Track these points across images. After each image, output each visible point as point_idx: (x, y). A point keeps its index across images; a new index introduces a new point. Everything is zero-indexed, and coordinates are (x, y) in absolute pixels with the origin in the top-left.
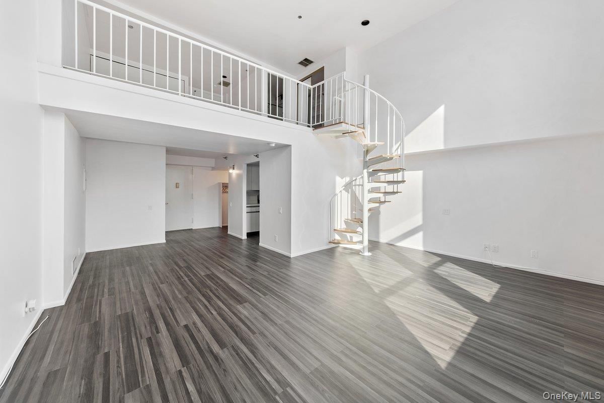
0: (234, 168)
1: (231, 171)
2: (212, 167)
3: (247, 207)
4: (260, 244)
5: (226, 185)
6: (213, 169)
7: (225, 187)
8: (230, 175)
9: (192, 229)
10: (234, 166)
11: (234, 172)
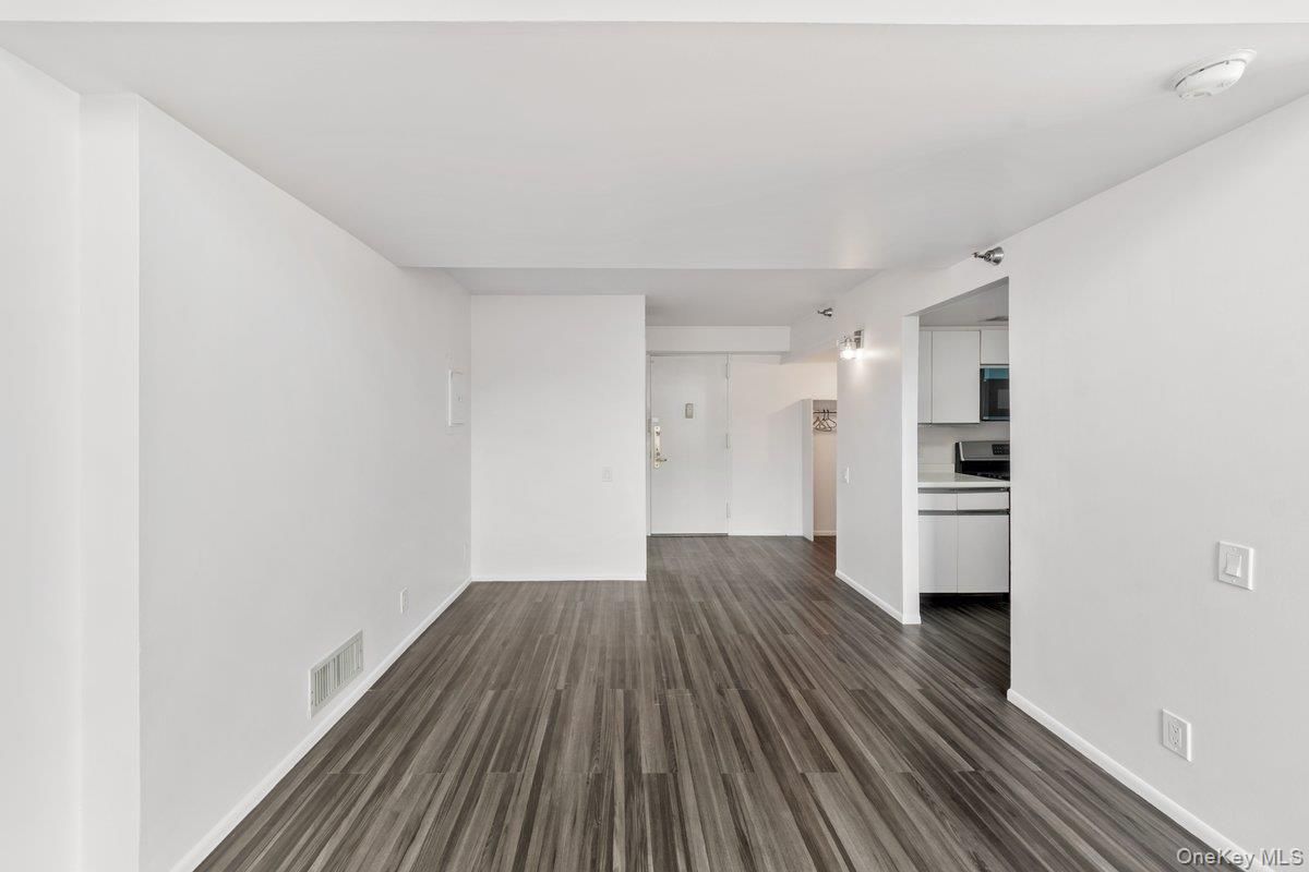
0: (858, 342)
1: (848, 353)
2: (783, 354)
3: (922, 490)
4: (1013, 695)
5: (826, 407)
6: (785, 357)
7: (824, 413)
8: (843, 368)
9: (726, 536)
10: (858, 333)
11: (859, 358)
